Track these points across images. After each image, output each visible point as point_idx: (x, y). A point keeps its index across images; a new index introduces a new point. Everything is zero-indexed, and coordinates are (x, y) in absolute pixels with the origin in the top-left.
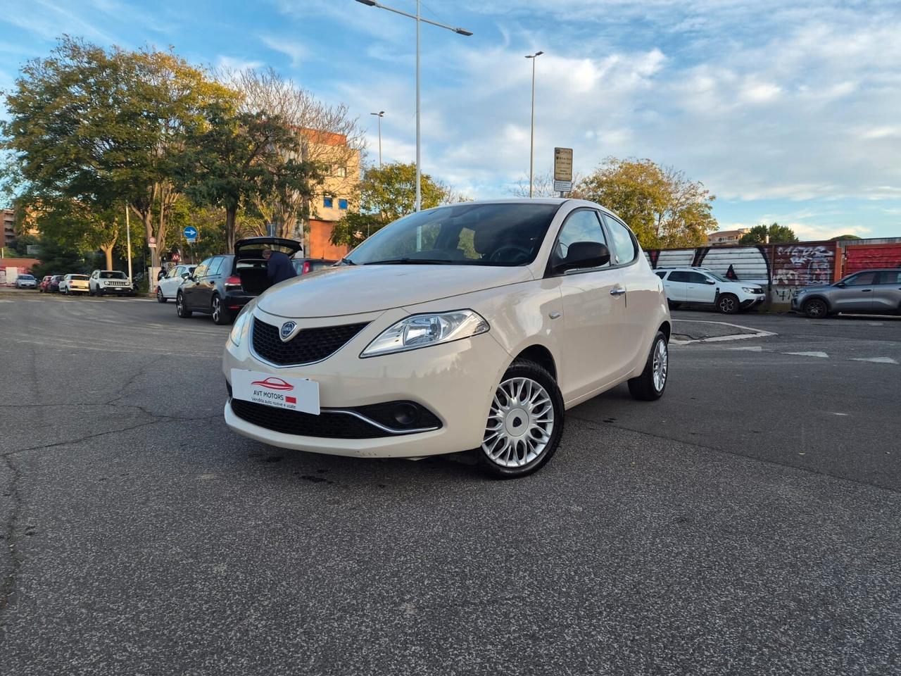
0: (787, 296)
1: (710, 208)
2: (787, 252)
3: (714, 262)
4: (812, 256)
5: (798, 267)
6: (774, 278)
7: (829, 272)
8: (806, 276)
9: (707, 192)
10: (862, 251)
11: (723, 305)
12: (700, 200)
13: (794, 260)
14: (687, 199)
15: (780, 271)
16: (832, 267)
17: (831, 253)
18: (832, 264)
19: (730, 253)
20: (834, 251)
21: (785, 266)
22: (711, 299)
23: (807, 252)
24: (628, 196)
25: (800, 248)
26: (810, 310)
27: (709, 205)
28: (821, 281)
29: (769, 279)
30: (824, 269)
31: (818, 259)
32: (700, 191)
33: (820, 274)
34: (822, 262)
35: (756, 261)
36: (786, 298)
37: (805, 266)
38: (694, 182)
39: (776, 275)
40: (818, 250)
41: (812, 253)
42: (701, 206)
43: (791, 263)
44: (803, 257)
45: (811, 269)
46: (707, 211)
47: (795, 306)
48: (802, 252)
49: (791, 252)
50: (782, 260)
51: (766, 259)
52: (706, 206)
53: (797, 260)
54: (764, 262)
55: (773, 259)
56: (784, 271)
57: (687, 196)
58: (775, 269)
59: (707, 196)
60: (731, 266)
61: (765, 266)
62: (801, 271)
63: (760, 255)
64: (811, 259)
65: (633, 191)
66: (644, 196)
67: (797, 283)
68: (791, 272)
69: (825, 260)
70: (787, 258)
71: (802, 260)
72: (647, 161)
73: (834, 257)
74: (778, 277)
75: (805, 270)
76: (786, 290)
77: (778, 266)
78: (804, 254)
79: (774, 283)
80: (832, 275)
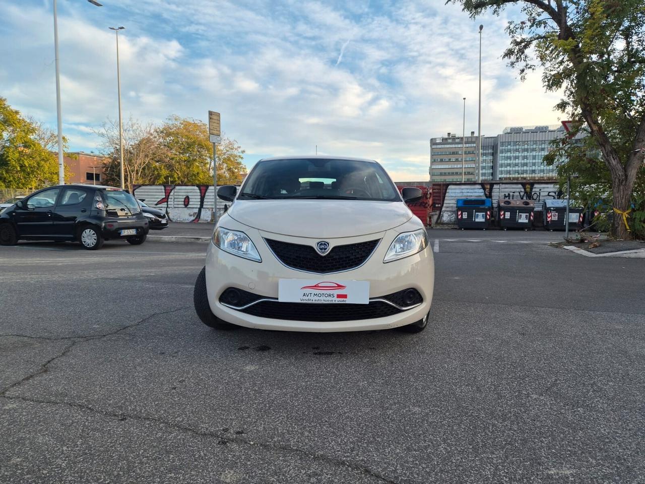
1: (242, 158)
9: (240, 147)
12: (235, 152)
14: (227, 151)
24: (190, 145)
27: (241, 156)
32: (235, 146)
38: (231, 139)
42: (236, 156)
46: (240, 160)
52: (240, 156)
57: (228, 149)
59: (240, 150)
65: (194, 142)
66: (201, 146)
72: (199, 122)
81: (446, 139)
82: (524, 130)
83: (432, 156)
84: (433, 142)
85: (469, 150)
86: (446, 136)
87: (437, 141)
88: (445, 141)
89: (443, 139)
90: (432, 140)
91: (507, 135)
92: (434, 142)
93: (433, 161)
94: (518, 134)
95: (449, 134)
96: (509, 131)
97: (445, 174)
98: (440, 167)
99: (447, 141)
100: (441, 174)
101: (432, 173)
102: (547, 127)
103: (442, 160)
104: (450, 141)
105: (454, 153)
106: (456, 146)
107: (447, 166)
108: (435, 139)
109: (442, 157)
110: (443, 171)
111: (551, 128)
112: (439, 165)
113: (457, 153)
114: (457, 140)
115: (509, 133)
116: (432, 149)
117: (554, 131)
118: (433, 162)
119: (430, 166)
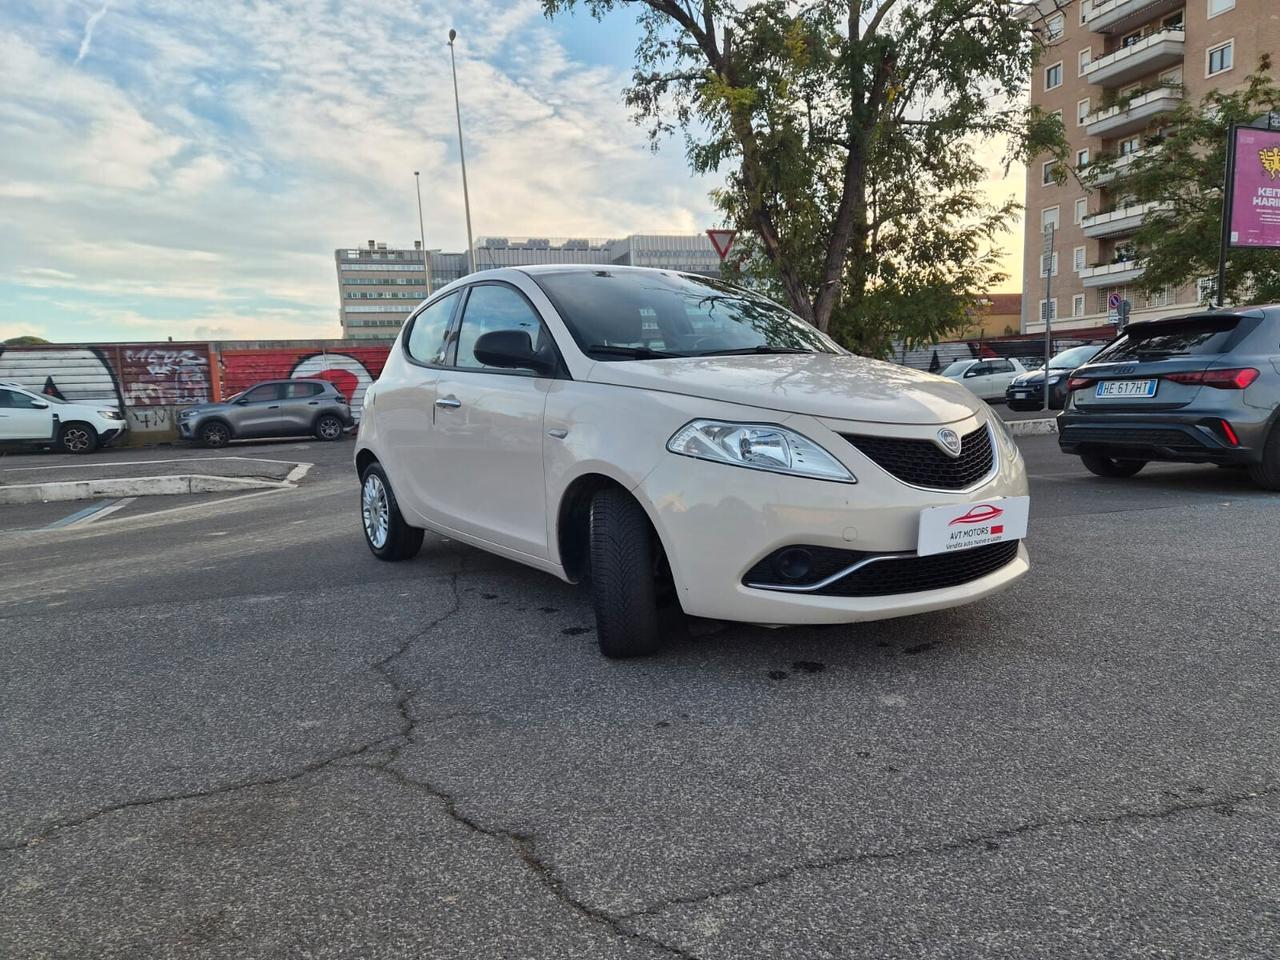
0: (153, 421)
2: (140, 358)
3: (17, 372)
4: (178, 364)
5: (160, 379)
6: (127, 396)
7: (205, 385)
8: (175, 391)
10: (242, 358)
11: (68, 440)
13: (153, 369)
15: (134, 386)
16: (208, 378)
17: (203, 360)
18: (208, 375)
19: (45, 359)
20: (207, 357)
21: (141, 378)
22: (46, 432)
23: (169, 358)
25: (159, 353)
26: (208, 437)
28: (196, 398)
29: (120, 398)
30: (198, 382)
31: (190, 368)
33: (193, 389)
34: (192, 372)
35: (93, 370)
36: (151, 424)
37: (171, 377)
39: (130, 391)
40: (185, 356)
41: (178, 360)
43: (149, 373)
44: (166, 364)
45: (180, 382)
47: (187, 434)
48: (162, 358)
49: (146, 358)
50: (134, 370)
51: (108, 367)
53: (157, 369)
54: (107, 372)
55: (119, 368)
56: (141, 386)
58: (126, 383)
60: (50, 379)
61: (109, 378)
62: (166, 385)
63: (97, 362)
64: (177, 368)
67: (163, 402)
68: (152, 386)
69: (197, 369)
70: (142, 366)
71: (164, 370)
73: (208, 365)
74: (133, 394)
75: (171, 384)
76: (150, 413)
77: (129, 378)
78: (166, 361)
79: (128, 403)
80: (210, 389)
81: (368, 253)
82: (509, 244)
83: (343, 286)
84: (341, 256)
85: (415, 276)
86: (367, 247)
87: (350, 256)
88: (365, 256)
89: (361, 252)
90: (338, 253)
91: (482, 251)
92: (343, 256)
93: (345, 296)
94: (501, 251)
95: (372, 243)
96: (484, 244)
97: (374, 325)
98: (362, 309)
99: (371, 256)
100: (366, 325)
101: (346, 320)
102: (546, 242)
103: (364, 296)
104: (376, 257)
105: (386, 283)
106: (390, 267)
107: (376, 309)
108: (346, 250)
109: (364, 289)
110: (370, 318)
111: (553, 244)
112: (360, 305)
113: (394, 283)
114: (391, 257)
115: (483, 248)
116: (341, 272)
117: (559, 249)
118: (347, 298)
119: (339, 307)
